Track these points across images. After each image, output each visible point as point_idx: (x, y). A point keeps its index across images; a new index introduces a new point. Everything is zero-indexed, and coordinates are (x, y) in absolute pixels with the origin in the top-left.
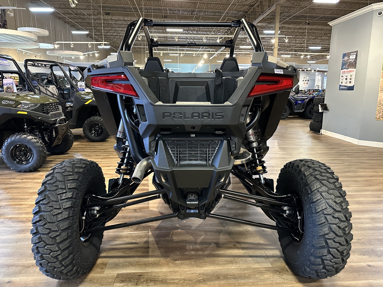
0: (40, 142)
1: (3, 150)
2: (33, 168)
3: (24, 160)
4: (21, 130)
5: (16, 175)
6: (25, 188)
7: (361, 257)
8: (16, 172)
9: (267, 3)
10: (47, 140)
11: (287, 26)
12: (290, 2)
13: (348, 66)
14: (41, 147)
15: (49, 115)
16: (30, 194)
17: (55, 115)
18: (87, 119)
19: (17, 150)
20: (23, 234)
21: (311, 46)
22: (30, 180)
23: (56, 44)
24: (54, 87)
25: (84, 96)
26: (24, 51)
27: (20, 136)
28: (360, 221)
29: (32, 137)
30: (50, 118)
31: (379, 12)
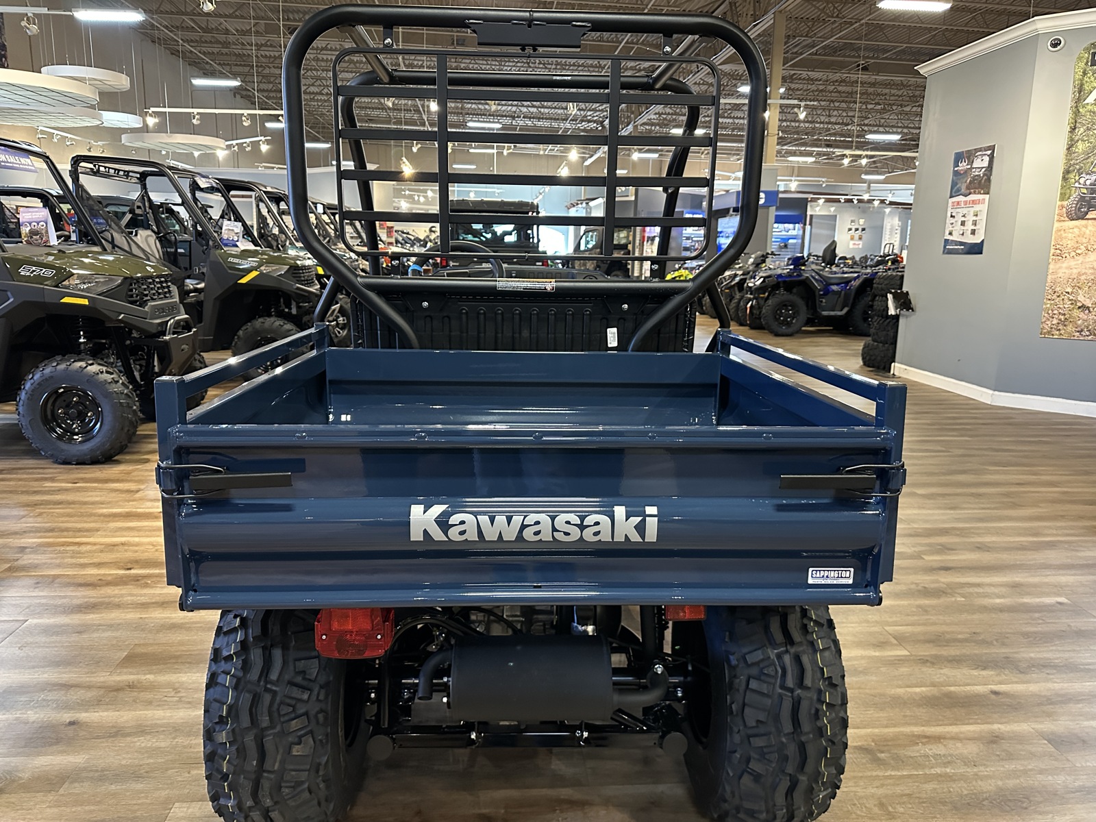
0: (121, 382)
1: (21, 402)
2: (101, 454)
3: (77, 430)
4: (70, 349)
5: (55, 471)
6: (85, 503)
7: (975, 673)
8: (56, 462)
9: (748, 9)
10: (139, 379)
11: (804, 74)
12: (814, 6)
13: (968, 188)
14: (123, 396)
15: (146, 309)
16: (102, 518)
17: (163, 309)
18: (246, 323)
19: (57, 403)
20: (93, 613)
21: (871, 132)
22: (96, 485)
23: (151, 115)
24: (151, 236)
25: (236, 261)
26: (56, 132)
27: (68, 364)
28: (980, 590)
29: (101, 367)
30: (148, 317)
31: (1054, 40)
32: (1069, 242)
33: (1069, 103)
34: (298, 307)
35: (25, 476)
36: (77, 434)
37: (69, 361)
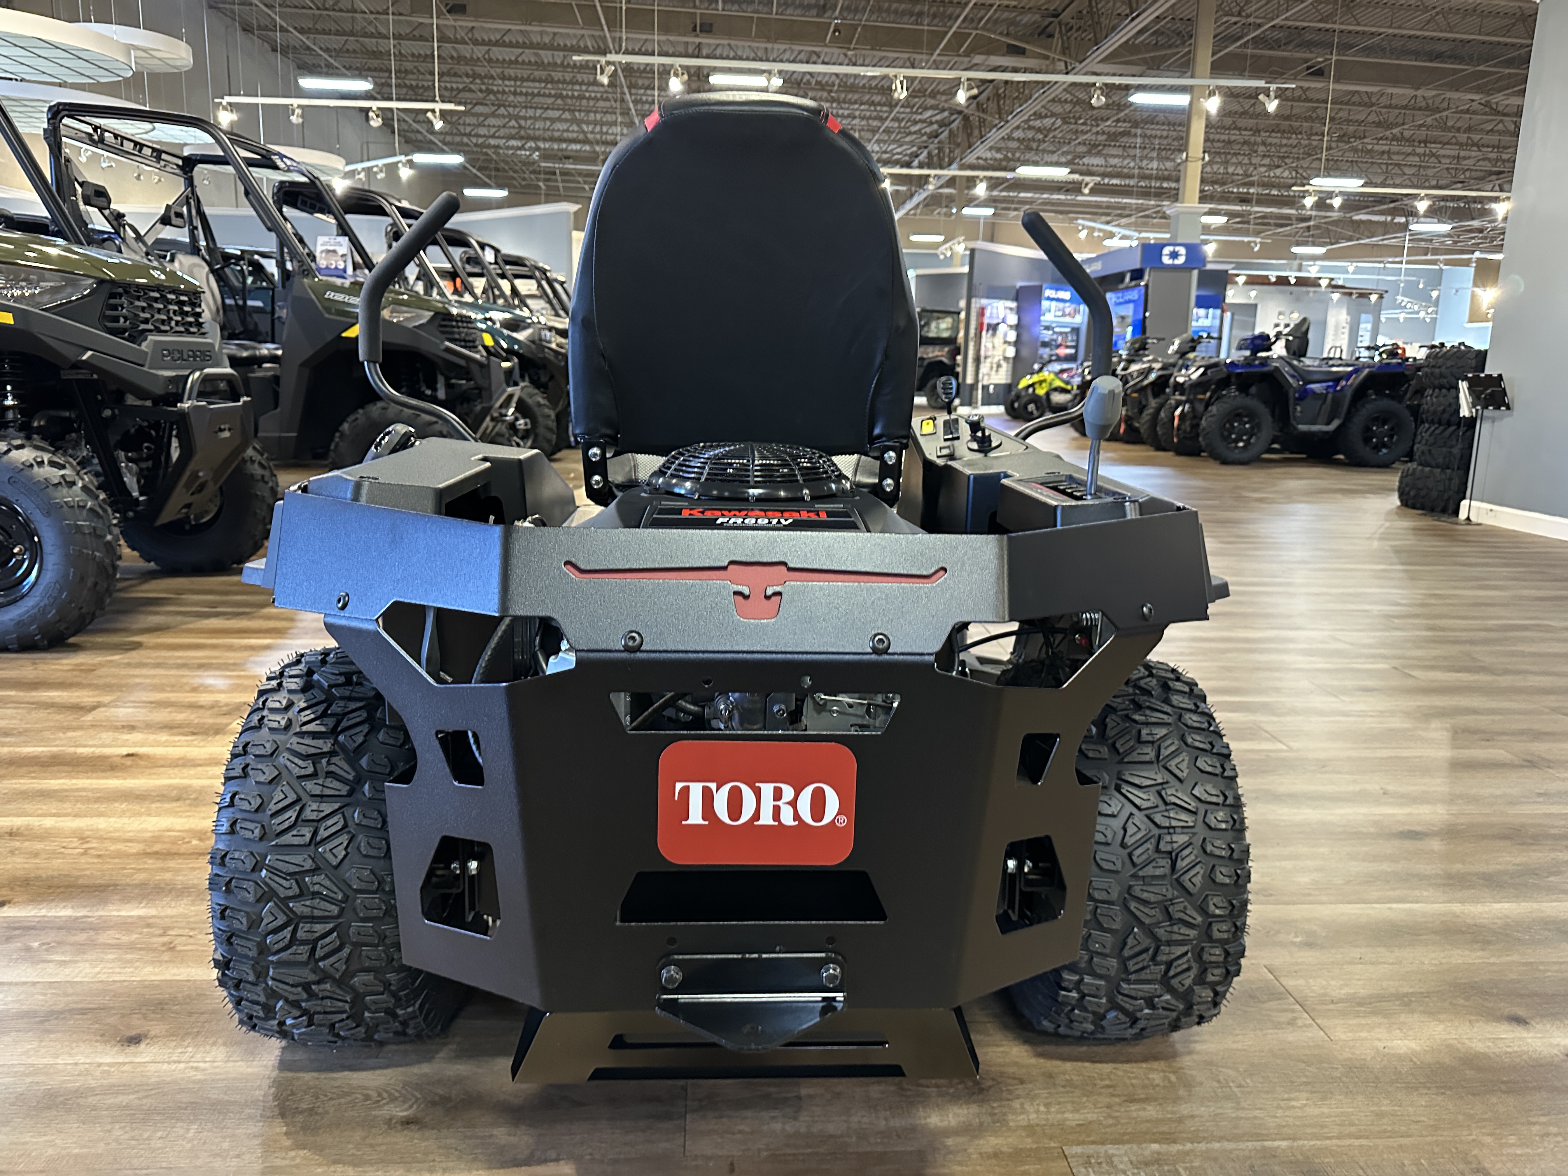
0: (80, 484)
2: (41, 630)
10: (132, 489)
14: (85, 512)
15: (144, 346)
23: (225, 108)
25: (339, 297)
29: (39, 453)
30: (147, 365)
34: (449, 386)
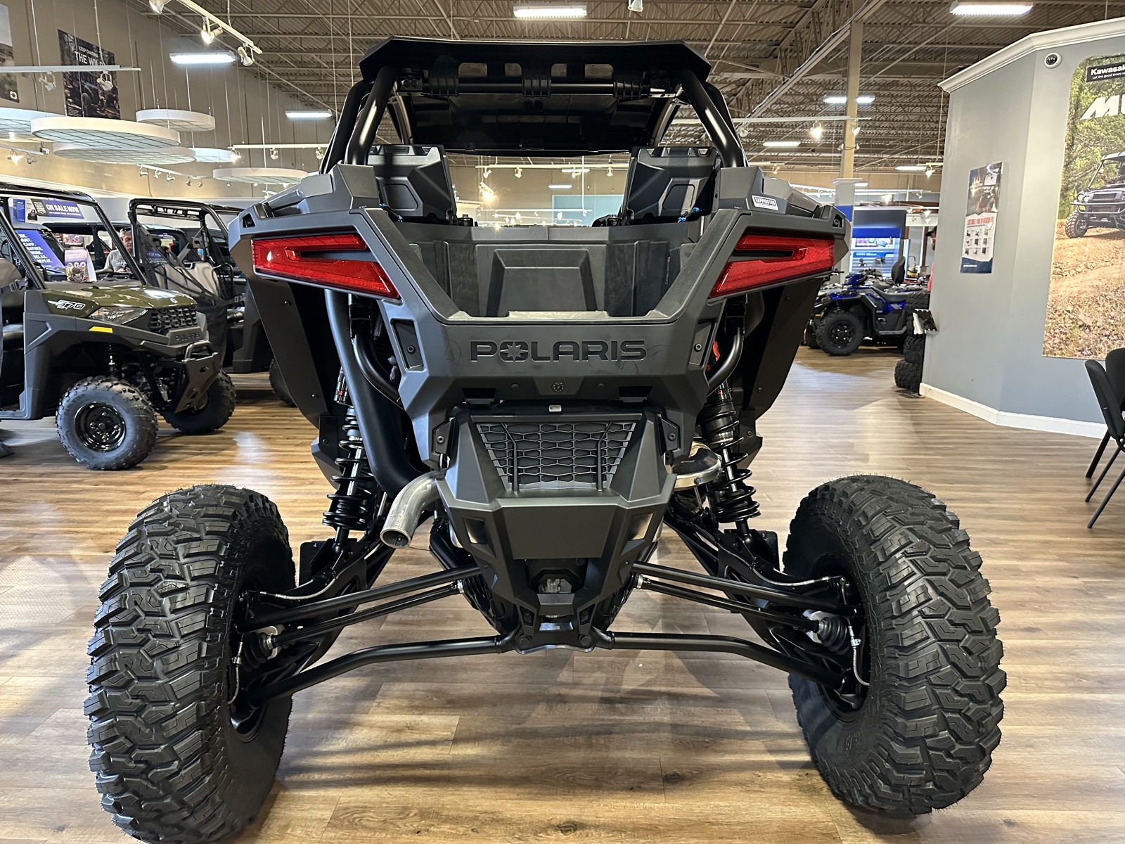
1: (59, 417)
2: (125, 461)
3: (105, 441)
4: (101, 371)
5: (85, 475)
9: (829, 18)
10: (164, 398)
11: (902, 80)
12: (898, 11)
13: (980, 207)
14: (143, 412)
15: (167, 336)
16: (105, 513)
17: (183, 335)
19: (89, 418)
22: (113, 487)
24: (209, 268)
26: (157, 169)
27: (97, 384)
29: (123, 387)
30: (168, 344)
31: (1050, 57)
32: (1069, 260)
33: (1067, 120)
35: (60, 479)
36: (104, 444)
37: (97, 381)
